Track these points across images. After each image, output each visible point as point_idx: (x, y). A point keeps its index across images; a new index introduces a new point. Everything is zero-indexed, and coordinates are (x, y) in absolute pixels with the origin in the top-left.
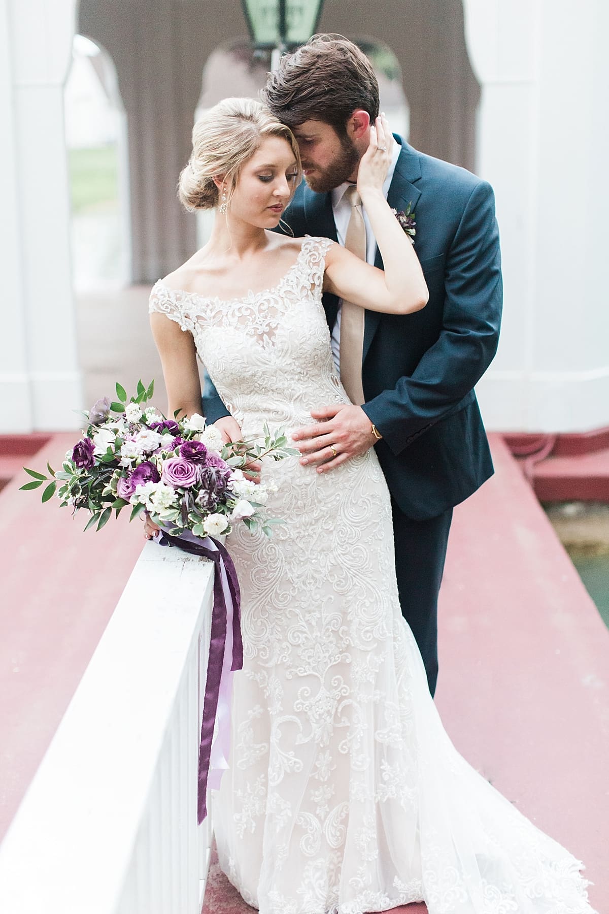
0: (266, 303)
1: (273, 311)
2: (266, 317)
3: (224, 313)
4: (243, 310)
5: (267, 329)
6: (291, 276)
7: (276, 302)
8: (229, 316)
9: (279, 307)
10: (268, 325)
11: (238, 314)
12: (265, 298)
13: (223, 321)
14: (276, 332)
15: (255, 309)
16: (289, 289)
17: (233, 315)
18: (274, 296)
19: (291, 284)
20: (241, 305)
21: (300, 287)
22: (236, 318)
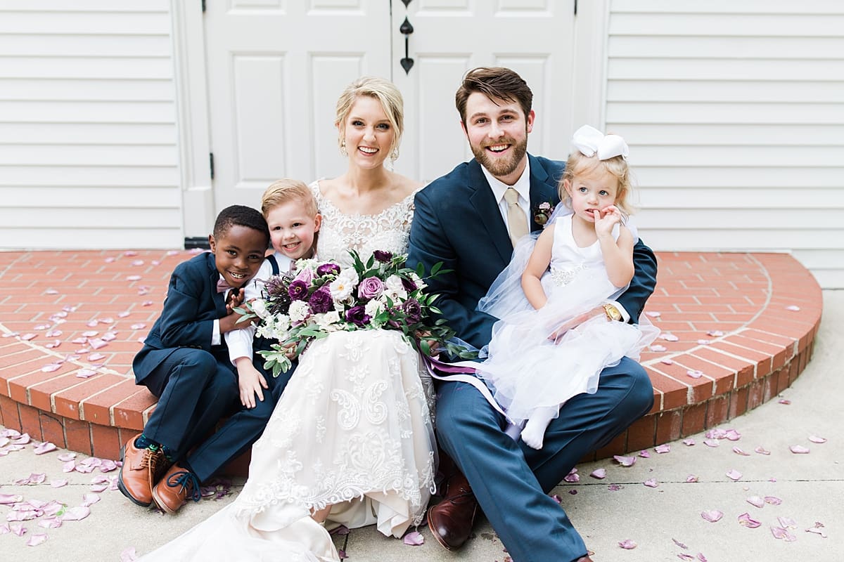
0: (366, 224)
1: (367, 231)
2: (361, 234)
3: (338, 221)
4: (350, 223)
5: (358, 242)
6: (392, 210)
7: (373, 226)
8: (340, 224)
9: (373, 230)
10: (360, 240)
11: (345, 225)
12: (367, 220)
13: (335, 226)
14: (363, 246)
15: (357, 227)
16: (387, 219)
17: (342, 225)
18: (373, 221)
19: (390, 215)
20: (349, 219)
21: (395, 220)
22: (343, 227)
